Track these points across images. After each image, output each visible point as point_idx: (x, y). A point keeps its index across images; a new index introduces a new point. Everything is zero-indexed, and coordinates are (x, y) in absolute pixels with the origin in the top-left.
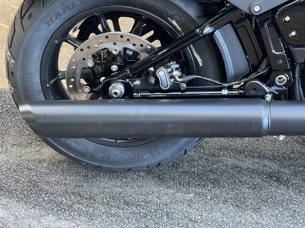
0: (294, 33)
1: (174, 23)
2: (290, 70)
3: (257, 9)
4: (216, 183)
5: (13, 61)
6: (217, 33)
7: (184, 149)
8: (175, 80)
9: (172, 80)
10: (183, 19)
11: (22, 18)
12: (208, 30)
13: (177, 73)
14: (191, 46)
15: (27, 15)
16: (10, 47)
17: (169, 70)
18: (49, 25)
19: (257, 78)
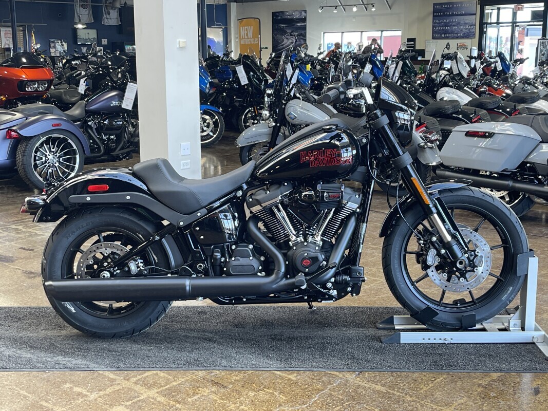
0: (202, 237)
1: (140, 236)
2: (204, 260)
3: (181, 223)
4: (171, 342)
5: (45, 262)
6: (163, 240)
7: (149, 318)
8: (140, 269)
9: (139, 269)
10: (145, 233)
11: (53, 236)
12: (157, 238)
13: (141, 265)
14: (149, 247)
15: (56, 233)
16: (44, 253)
17: (137, 263)
18: (68, 239)
19: (187, 266)
